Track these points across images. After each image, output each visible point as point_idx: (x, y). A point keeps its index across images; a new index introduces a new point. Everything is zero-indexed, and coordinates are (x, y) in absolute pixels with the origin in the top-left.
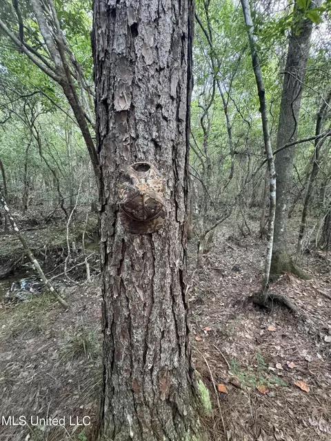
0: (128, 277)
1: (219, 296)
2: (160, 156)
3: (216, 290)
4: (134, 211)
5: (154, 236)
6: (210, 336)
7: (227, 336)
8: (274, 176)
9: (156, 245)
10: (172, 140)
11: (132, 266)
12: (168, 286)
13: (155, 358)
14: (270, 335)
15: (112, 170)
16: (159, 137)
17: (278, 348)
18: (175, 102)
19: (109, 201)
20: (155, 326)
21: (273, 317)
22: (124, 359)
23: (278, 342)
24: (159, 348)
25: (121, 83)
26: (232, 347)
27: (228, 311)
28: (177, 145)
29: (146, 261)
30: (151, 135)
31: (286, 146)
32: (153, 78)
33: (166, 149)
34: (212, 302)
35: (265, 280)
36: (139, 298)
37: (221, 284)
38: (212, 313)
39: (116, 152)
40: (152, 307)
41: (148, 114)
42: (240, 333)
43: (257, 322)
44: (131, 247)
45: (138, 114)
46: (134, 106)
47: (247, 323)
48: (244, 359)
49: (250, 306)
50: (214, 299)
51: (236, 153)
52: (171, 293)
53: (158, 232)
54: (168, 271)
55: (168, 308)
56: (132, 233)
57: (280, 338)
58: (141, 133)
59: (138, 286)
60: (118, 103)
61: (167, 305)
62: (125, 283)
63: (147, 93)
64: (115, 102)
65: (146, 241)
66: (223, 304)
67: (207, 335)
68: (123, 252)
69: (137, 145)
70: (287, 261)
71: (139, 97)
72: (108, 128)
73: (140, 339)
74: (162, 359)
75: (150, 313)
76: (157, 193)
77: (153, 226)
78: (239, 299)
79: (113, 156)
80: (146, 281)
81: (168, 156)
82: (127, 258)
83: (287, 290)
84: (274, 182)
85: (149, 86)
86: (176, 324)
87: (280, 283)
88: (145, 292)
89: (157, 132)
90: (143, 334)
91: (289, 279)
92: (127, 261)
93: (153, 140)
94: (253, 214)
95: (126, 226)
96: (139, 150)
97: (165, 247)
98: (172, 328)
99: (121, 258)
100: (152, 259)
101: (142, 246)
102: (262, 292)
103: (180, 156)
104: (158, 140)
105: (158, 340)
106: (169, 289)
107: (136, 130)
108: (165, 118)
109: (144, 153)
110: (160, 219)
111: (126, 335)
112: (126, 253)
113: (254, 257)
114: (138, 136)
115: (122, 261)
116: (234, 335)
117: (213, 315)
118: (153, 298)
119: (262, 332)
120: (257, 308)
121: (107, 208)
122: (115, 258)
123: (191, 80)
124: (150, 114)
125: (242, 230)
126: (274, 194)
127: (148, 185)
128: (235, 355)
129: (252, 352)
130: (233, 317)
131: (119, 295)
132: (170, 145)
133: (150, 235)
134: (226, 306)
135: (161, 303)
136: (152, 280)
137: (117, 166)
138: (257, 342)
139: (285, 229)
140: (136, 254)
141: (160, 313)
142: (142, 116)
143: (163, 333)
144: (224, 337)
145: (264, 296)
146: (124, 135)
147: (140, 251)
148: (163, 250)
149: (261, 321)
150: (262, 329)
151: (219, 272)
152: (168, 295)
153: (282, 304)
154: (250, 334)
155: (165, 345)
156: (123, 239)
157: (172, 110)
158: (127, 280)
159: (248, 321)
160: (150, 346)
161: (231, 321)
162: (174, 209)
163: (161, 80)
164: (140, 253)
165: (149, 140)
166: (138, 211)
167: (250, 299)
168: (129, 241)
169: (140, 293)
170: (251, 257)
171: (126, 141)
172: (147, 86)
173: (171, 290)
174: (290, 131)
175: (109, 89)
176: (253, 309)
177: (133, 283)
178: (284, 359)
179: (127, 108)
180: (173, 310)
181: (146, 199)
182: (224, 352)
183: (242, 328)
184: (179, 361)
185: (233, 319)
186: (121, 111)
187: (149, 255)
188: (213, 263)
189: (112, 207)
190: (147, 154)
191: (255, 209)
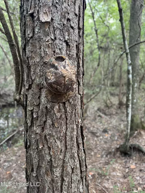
0: (50, 132)
1: (95, 151)
2: (70, 51)
3: (94, 147)
4: (58, 87)
5: (67, 104)
6: (93, 178)
7: (105, 176)
8: (130, 64)
9: (68, 110)
10: (76, 41)
11: (53, 124)
12: (75, 136)
13: (68, 187)
14: (132, 171)
15: (38, 60)
16: (69, 39)
17: (138, 178)
18: (77, 17)
19: (35, 82)
20: (69, 164)
21: (133, 160)
22: (48, 191)
23: (138, 174)
24: (70, 180)
25: (44, 4)
26: (109, 182)
27: (103, 160)
28: (79, 44)
29: (62, 120)
30: (64, 38)
31: (136, 45)
32: (65, 2)
33: (73, 47)
34: (92, 155)
35: (127, 135)
36: (58, 147)
37: (96, 143)
38: (92, 163)
39: (40, 48)
40: (65, 152)
41: (62, 25)
42: (113, 173)
43: (123, 164)
44: (52, 112)
45: (56, 24)
46: (53, 19)
47: (117, 166)
48: (117, 189)
49: (118, 154)
50: (93, 153)
51: (101, 47)
52: (77, 142)
53: (69, 101)
54: (75, 127)
55: (75, 152)
56: (53, 102)
57: (139, 172)
58: (58, 37)
59: (57, 138)
60: (43, 16)
61: (75, 150)
62: (48, 137)
63: (62, 11)
64: (41, 16)
65: (61, 107)
66: (100, 156)
67: (91, 178)
68: (46, 115)
69: (55, 44)
70: (139, 121)
71: (56, 14)
72: (34, 32)
73: (58, 175)
74: (73, 188)
75: (65, 157)
76: (72, 75)
77: (66, 97)
78: (110, 151)
79: (38, 51)
80: (62, 134)
81: (74, 52)
82: (49, 120)
83: (140, 141)
84: (130, 68)
85: (63, 7)
86: (80, 163)
87: (135, 137)
88: (61, 142)
89: (68, 36)
90: (60, 171)
91: (141, 134)
92: (49, 122)
93: (66, 41)
94: (112, 92)
95: (49, 97)
96: (57, 48)
97: (73, 110)
98: (78, 166)
99: (45, 120)
100: (65, 119)
101: (59, 110)
102: (125, 143)
103: (80, 52)
104: (68, 41)
105: (70, 174)
106: (75, 139)
107: (55, 34)
108: (72, 28)
109: (60, 49)
110: (71, 92)
111: (49, 173)
112: (48, 116)
113: (116, 122)
114: (55, 38)
115: (45, 122)
116: (110, 175)
117: (94, 164)
118: (66, 146)
119: (127, 170)
120: (123, 155)
121: (34, 86)
122: (41, 120)
123: (85, 3)
124: (64, 25)
125: (106, 103)
126: (130, 76)
127: (67, 70)
128: (112, 187)
129: (122, 184)
130: (107, 163)
131: (43, 146)
132: (75, 44)
133: (64, 103)
134: (102, 156)
135: (72, 149)
136: (66, 133)
137: (42, 58)
138: (125, 177)
139: (137, 100)
140: (56, 116)
141: (71, 156)
142: (59, 26)
143: (73, 169)
144: (103, 177)
145: (127, 146)
146: (46, 37)
147: (58, 114)
148: (72, 112)
149: (126, 163)
150: (127, 168)
151: (94, 134)
152: (75, 143)
153: (138, 150)
154: (120, 173)
155: (75, 178)
156: (46, 107)
157: (76, 23)
158: (49, 135)
159: (117, 165)
160: (65, 179)
161: (106, 166)
162: (77, 86)
163: (69, 4)
164: (58, 115)
165: (63, 41)
166: (61, 87)
167: (117, 149)
168: (51, 107)
169: (58, 143)
170: (114, 121)
171: (48, 41)
172: (61, 7)
173: (77, 140)
174: (137, 34)
175: (35, 7)
176: (120, 156)
177: (53, 136)
178: (142, 184)
179: (49, 20)
180: (78, 154)
181: (67, 79)
182: (104, 187)
183: (114, 170)
184: (83, 188)
185: (107, 165)
186: (45, 22)
187: (63, 116)
188: (90, 128)
189: (38, 85)
190: (62, 50)
191: (114, 88)
